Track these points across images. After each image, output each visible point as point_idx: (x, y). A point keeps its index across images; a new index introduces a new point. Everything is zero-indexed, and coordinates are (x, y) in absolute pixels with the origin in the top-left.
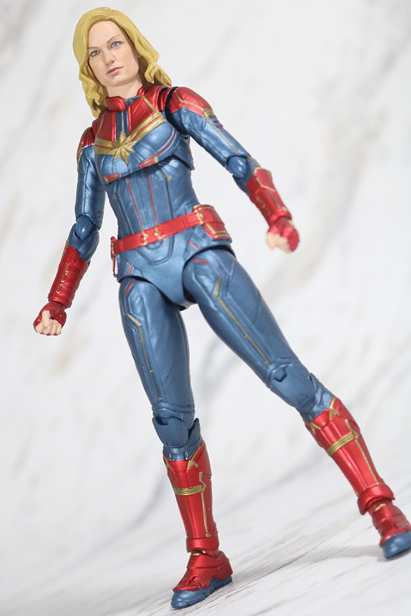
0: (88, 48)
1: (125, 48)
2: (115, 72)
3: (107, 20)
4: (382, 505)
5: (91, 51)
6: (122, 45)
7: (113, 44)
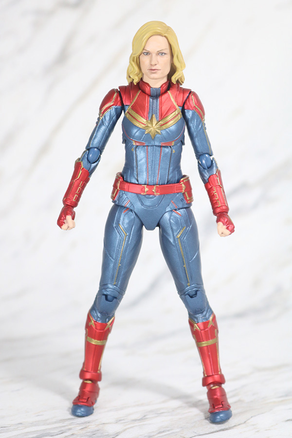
0: (143, 49)
1: (167, 58)
2: (154, 71)
3: (162, 36)
4: (217, 387)
5: (144, 51)
6: (166, 55)
7: (161, 53)
